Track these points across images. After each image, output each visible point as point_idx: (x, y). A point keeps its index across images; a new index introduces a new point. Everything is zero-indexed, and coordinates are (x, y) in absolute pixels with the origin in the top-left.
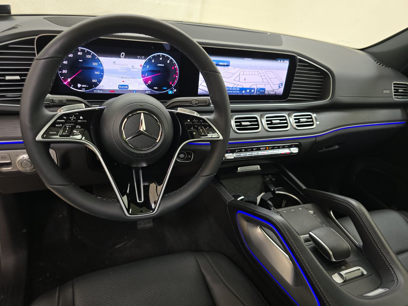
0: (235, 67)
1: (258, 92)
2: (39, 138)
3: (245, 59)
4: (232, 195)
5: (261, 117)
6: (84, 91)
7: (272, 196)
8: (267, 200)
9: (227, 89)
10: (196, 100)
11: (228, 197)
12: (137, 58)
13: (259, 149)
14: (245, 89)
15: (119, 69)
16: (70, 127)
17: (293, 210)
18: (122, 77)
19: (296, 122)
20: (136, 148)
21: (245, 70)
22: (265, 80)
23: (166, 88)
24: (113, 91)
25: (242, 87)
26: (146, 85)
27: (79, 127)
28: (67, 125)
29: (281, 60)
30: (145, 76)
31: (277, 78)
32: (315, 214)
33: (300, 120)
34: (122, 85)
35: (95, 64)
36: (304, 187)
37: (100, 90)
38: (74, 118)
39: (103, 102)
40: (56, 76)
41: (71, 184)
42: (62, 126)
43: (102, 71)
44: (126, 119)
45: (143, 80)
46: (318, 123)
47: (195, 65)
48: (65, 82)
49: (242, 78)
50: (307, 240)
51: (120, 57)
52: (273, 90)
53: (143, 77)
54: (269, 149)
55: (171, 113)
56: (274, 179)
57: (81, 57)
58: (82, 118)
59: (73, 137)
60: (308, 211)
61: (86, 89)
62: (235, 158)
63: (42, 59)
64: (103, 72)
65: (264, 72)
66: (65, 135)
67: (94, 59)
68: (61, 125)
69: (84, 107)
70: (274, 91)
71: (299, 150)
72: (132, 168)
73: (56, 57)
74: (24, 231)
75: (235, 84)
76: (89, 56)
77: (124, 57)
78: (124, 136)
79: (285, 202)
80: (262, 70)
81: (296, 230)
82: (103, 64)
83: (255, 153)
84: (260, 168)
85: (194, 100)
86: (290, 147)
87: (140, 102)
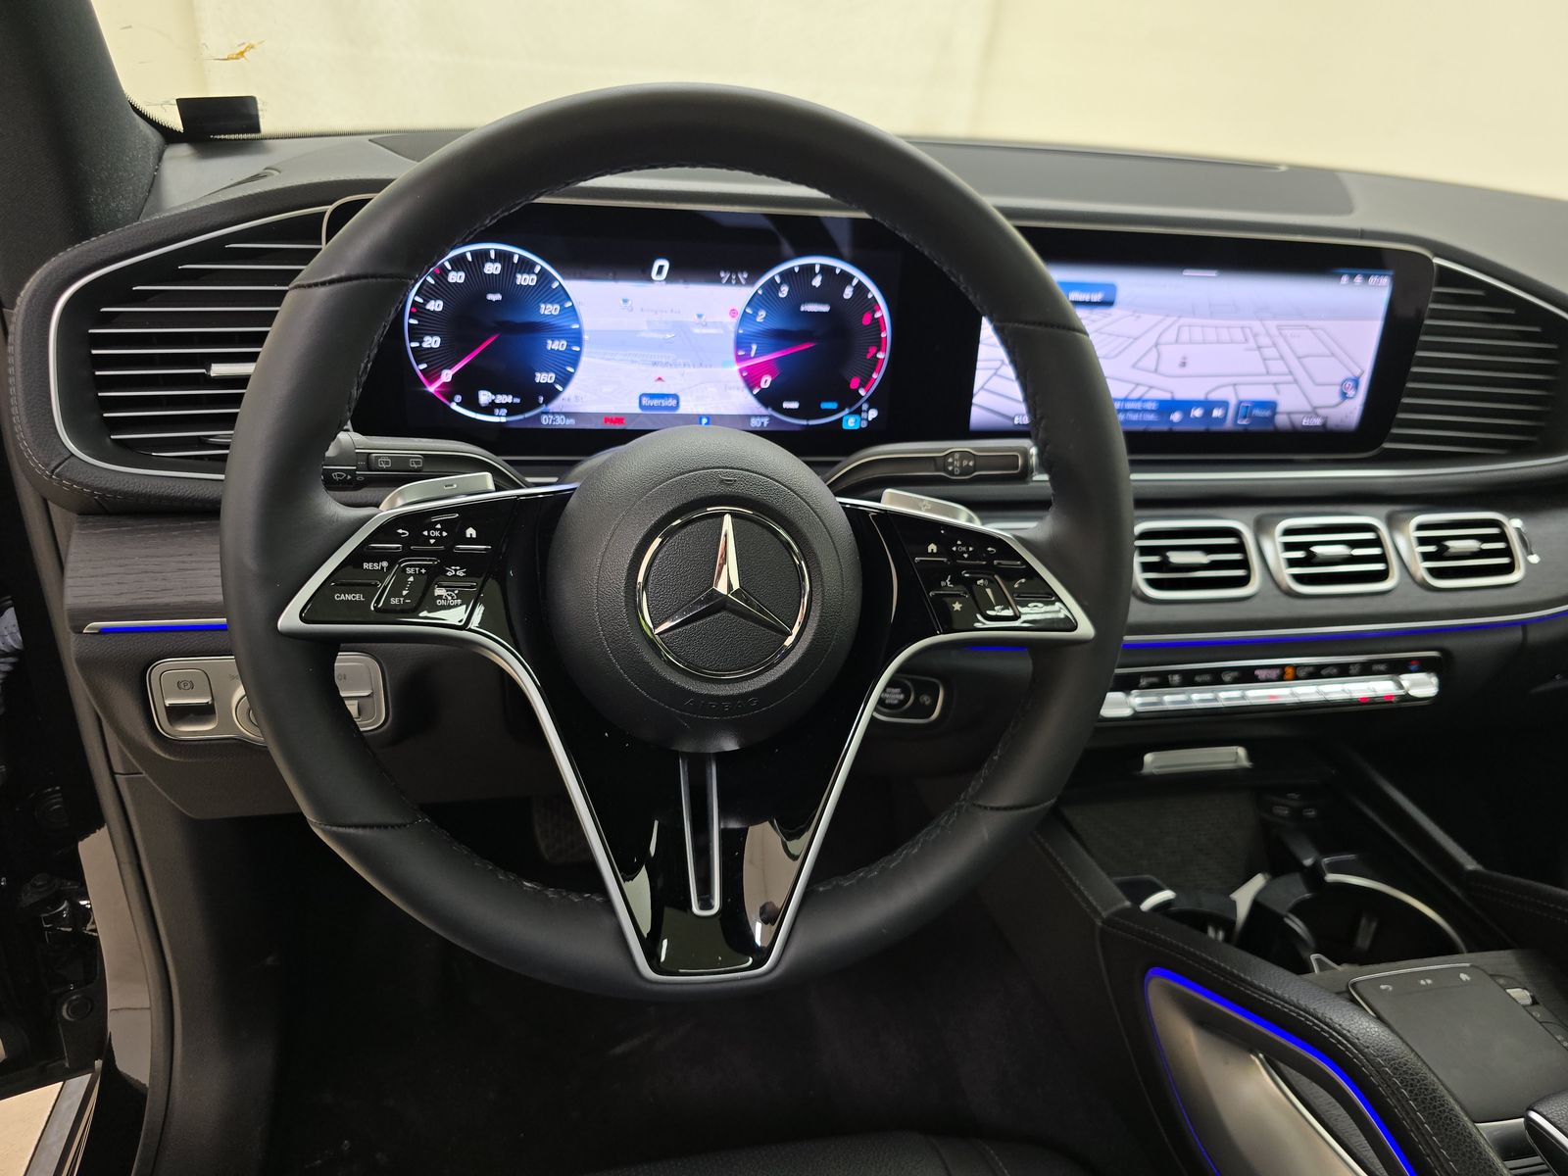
0: (1138, 309)
1: (1245, 417)
2: (290, 619)
3: (1188, 273)
4: (1119, 879)
5: (1261, 527)
6: (503, 420)
7: (1307, 895)
8: (1284, 913)
9: (1117, 405)
10: (965, 455)
11: (1104, 894)
12: (718, 281)
13: (1247, 676)
14: (1185, 406)
15: (645, 328)
16: (423, 571)
17: (1429, 982)
18: (656, 360)
19: (1426, 557)
20: (694, 672)
21: (1183, 320)
22: (1277, 366)
23: (833, 405)
24: (619, 419)
25: (1167, 396)
26: (752, 392)
27: (460, 573)
28: (411, 566)
29: (1353, 276)
30: (747, 357)
31: (1333, 355)
32: (1540, 1007)
33: (1450, 543)
34: (652, 396)
35: (548, 310)
36: (1471, 865)
37: (568, 415)
38: (441, 534)
39: (574, 464)
40: (372, 355)
41: (412, 823)
42: (389, 568)
43: (576, 338)
44: (658, 541)
45: (741, 371)
46: (1534, 559)
47: (970, 297)
48: (431, 383)
49: (1171, 355)
50: (1511, 1148)
51: (650, 280)
52: (1315, 408)
53: (739, 359)
54: (1296, 678)
55: (852, 513)
56: (1312, 813)
57: (493, 283)
58: (474, 536)
59: (431, 615)
60: (1504, 988)
61: (512, 409)
62: (1137, 716)
63: (316, 285)
64: (579, 342)
65: (1274, 331)
66: (398, 608)
67: (545, 289)
68: (385, 564)
69: (491, 486)
70: (1320, 411)
71: (1442, 686)
72: (676, 755)
73: (373, 276)
74: (269, 960)
75: (1138, 384)
76: (525, 280)
77: (665, 279)
78: (644, 619)
79: (1374, 925)
80: (1261, 320)
81: (1453, 1090)
82: (581, 310)
83: (1229, 696)
84: (1251, 756)
85: (957, 456)
86: (1396, 668)
87: (719, 468)
